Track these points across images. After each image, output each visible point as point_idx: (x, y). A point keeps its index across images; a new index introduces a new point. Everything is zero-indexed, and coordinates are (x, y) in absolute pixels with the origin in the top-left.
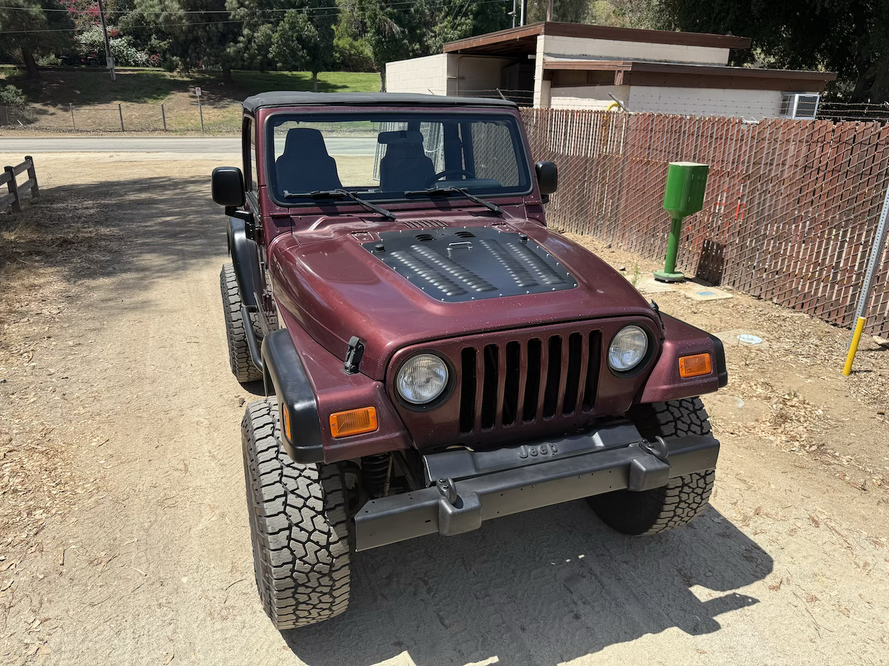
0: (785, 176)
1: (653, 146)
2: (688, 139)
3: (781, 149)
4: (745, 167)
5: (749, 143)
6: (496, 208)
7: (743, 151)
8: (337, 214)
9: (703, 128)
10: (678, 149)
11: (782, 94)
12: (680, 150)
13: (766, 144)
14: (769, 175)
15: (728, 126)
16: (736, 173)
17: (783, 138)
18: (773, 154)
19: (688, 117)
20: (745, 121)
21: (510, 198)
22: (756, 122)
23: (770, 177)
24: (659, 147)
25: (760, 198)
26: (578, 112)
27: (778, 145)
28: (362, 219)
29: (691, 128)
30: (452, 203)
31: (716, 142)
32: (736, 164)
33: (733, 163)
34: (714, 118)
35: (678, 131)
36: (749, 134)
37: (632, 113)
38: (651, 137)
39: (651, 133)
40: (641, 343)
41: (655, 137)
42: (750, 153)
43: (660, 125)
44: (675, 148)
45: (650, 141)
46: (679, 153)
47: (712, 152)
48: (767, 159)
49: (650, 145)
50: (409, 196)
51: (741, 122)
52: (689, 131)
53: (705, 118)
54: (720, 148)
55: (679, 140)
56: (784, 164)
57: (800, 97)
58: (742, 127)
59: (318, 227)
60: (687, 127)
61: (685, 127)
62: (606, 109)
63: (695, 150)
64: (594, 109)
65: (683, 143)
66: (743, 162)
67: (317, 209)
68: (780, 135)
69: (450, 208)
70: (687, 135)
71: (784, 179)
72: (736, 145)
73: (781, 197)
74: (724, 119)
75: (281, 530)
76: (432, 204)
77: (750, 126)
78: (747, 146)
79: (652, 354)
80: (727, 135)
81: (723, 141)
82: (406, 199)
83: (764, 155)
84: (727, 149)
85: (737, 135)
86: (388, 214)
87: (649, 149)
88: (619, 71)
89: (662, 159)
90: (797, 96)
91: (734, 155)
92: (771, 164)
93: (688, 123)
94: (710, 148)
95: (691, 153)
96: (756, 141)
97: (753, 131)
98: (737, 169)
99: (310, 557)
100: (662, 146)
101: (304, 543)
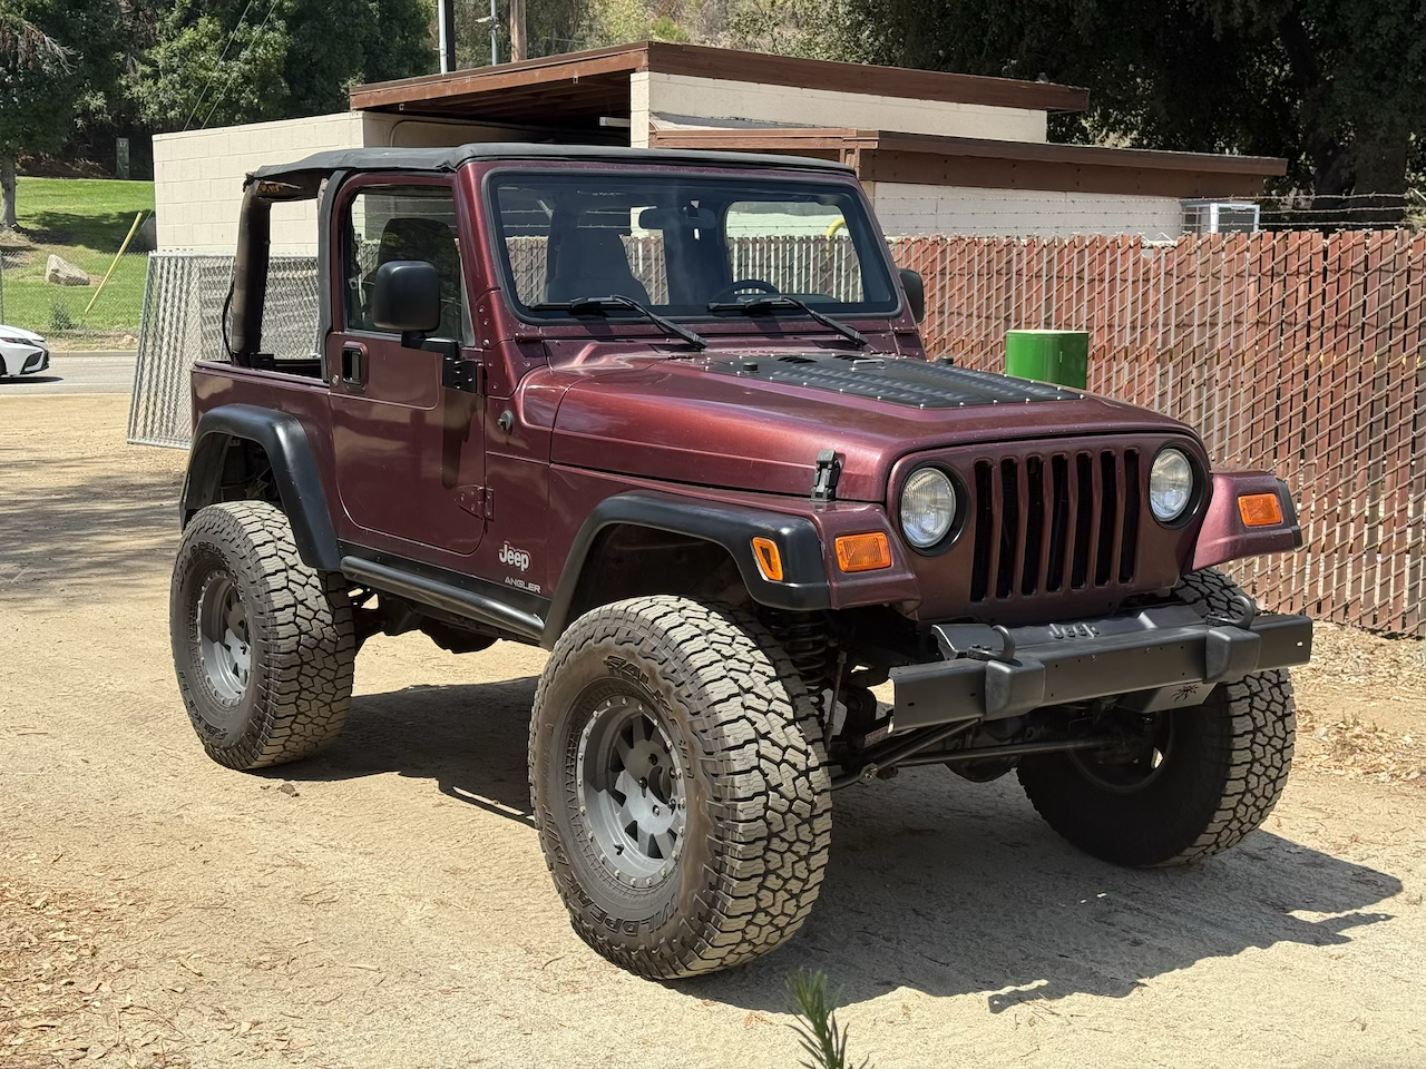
0: (1244, 347)
2: (1029, 287)
3: (1229, 293)
4: (1160, 335)
5: (1162, 286)
6: (857, 335)
7: (1151, 303)
8: (612, 338)
9: (1060, 261)
10: (1008, 308)
11: (1183, 204)
12: (1013, 311)
13: (1197, 284)
14: (1212, 347)
15: (1113, 253)
16: (1143, 349)
17: (1230, 271)
18: (1215, 304)
19: (1024, 241)
20: (1147, 243)
21: (870, 322)
22: (1172, 242)
23: (1215, 351)
24: (964, 307)
25: (1199, 395)
27: (1221, 286)
28: (653, 347)
29: (1034, 262)
30: (784, 326)
31: (1091, 290)
32: (1139, 330)
33: (1134, 328)
34: (1082, 240)
35: (1004, 271)
36: (1159, 268)
37: (892, 239)
38: (943, 288)
39: (942, 279)
40: (1183, 475)
41: (952, 287)
42: (1166, 304)
43: (962, 260)
44: (1002, 309)
45: (943, 296)
46: (1013, 318)
47: (1084, 310)
48: (1203, 314)
50: (715, 311)
51: (1139, 245)
52: (1029, 269)
53: (1061, 241)
54: (1102, 301)
55: (1008, 290)
56: (1238, 322)
57: (1221, 210)
58: (1144, 254)
59: (589, 358)
60: (1025, 262)
61: (1019, 261)
62: (828, 233)
63: (1048, 309)
65: (1019, 296)
66: (1155, 325)
67: (581, 330)
68: (1223, 266)
69: (782, 334)
70: (1025, 279)
71: (1243, 353)
72: (1135, 292)
73: (1242, 390)
74: (1103, 240)
75: (746, 742)
76: (752, 326)
77: (1159, 252)
78: (1158, 291)
80: (1113, 272)
81: (1106, 284)
82: (712, 317)
83: (1196, 307)
84: (1117, 301)
85: (1136, 272)
86: (695, 338)
87: (941, 313)
88: (851, 151)
89: (975, 333)
90: (1214, 208)
91: (1134, 313)
92: (1213, 325)
93: (1025, 253)
94: (1079, 300)
95: (1038, 316)
96: (1175, 281)
97: (1167, 260)
98: (1143, 341)
99: (787, 788)
100: (970, 305)
101: (778, 765)
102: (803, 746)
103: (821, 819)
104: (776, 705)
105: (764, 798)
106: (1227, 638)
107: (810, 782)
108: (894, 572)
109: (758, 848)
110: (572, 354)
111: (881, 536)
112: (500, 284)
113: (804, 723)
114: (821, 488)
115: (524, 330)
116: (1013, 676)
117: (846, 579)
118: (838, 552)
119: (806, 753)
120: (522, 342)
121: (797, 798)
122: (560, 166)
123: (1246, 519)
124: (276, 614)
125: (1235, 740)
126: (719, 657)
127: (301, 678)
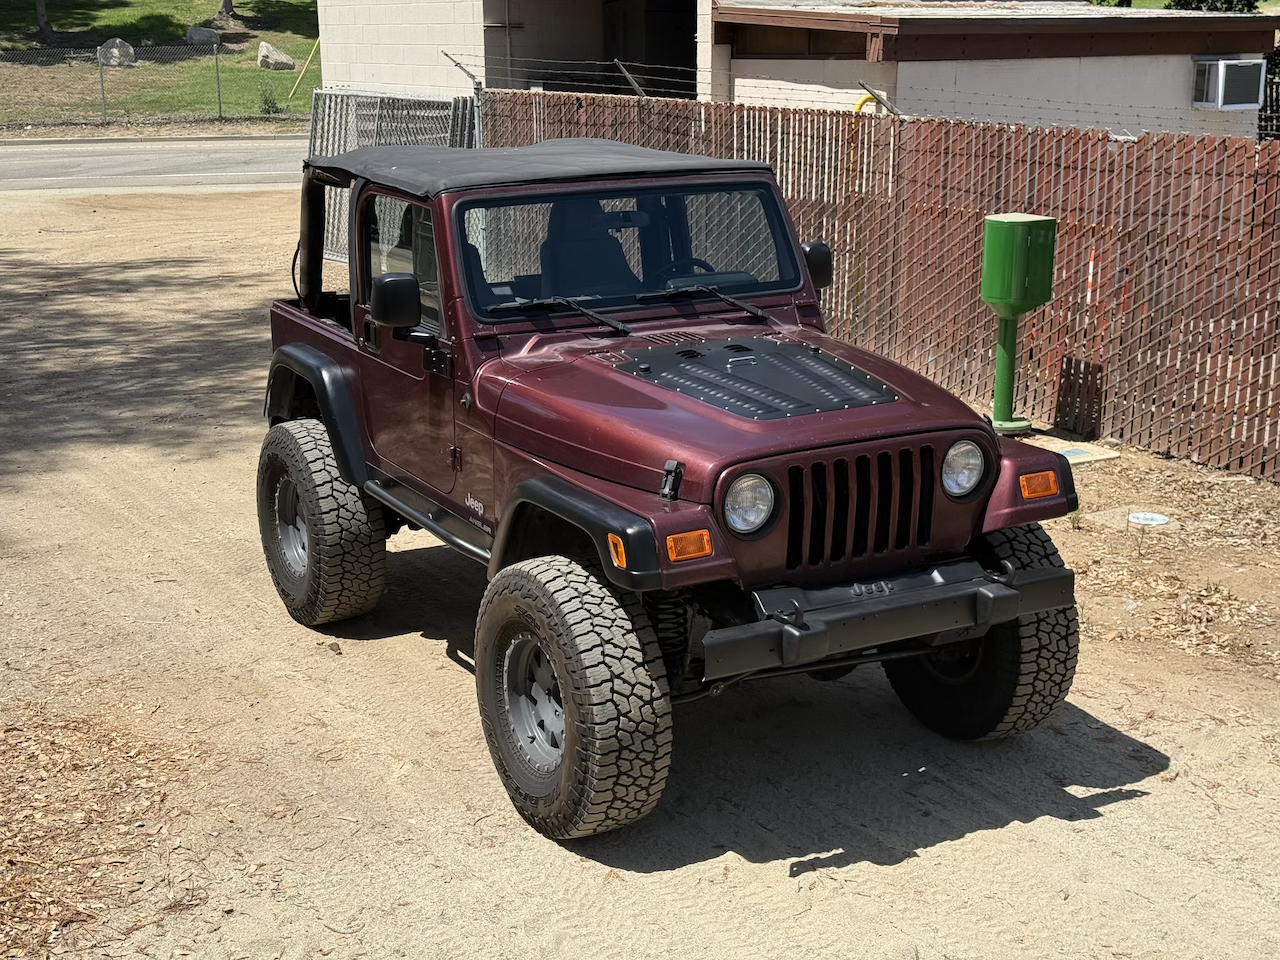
0: (1189, 234)
1: (952, 181)
2: (1016, 170)
3: (1178, 186)
4: (1121, 220)
5: (1124, 177)
6: (760, 312)
7: (1115, 191)
8: (553, 330)
9: (1042, 147)
10: (998, 186)
11: (1195, 61)
12: (1002, 188)
13: (1152, 178)
14: (1163, 233)
15: (1085, 144)
16: (1107, 230)
17: (1180, 168)
18: (1166, 196)
19: (1013, 128)
20: (1113, 137)
21: (775, 298)
22: (1132, 138)
23: (1165, 236)
24: (963, 182)
25: (1151, 274)
26: (795, 112)
27: (1172, 180)
28: (586, 335)
29: (1020, 147)
30: (699, 308)
31: (1067, 175)
32: (1104, 214)
33: (1100, 213)
34: (1060, 130)
35: (995, 154)
36: (1122, 160)
37: (906, 118)
38: (946, 164)
39: (946, 157)
40: (977, 461)
41: (953, 165)
42: (1127, 192)
43: (962, 141)
44: (994, 186)
45: (946, 171)
46: (1002, 195)
47: (1060, 193)
48: (1156, 204)
49: (946, 179)
50: (642, 300)
51: (1106, 138)
52: (1017, 154)
53: (1043, 130)
54: (1075, 186)
55: (999, 171)
56: (1185, 215)
57: (1228, 67)
58: (1111, 147)
59: (531, 350)
60: (1013, 147)
61: (1009, 146)
62: (854, 110)
63: (1031, 189)
64: (830, 108)
65: (1008, 176)
66: (1117, 213)
67: (528, 325)
68: (1174, 162)
69: (697, 315)
70: (1013, 161)
71: (1188, 240)
72: (1102, 180)
73: (1187, 271)
74: (1077, 132)
75: (603, 682)
76: (673, 310)
77: (1122, 146)
78: (1120, 181)
79: (990, 473)
80: (1084, 160)
81: (1079, 172)
82: (639, 306)
83: (1151, 197)
84: (1087, 187)
85: (1103, 162)
86: (620, 326)
87: (944, 188)
88: (876, 35)
89: (972, 206)
90: (1222, 64)
91: (1100, 198)
92: (1164, 215)
93: (1013, 139)
94: (1057, 183)
95: (1023, 196)
96: (1135, 173)
97: (1128, 154)
98: (1107, 223)
99: (635, 714)
100: (968, 181)
101: (628, 697)
102: (648, 682)
103: (663, 734)
104: (629, 653)
105: (616, 722)
106: (991, 595)
107: (653, 709)
108: (714, 559)
109: (612, 758)
110: (519, 346)
111: (705, 532)
112: (464, 294)
113: (651, 665)
114: (667, 490)
115: (482, 331)
116: (800, 637)
117: (673, 567)
118: (669, 547)
119: (651, 688)
120: (478, 339)
121: (643, 720)
122: (517, 190)
123: (1026, 494)
124: (323, 516)
125: (1022, 656)
126: (588, 615)
127: (344, 564)
